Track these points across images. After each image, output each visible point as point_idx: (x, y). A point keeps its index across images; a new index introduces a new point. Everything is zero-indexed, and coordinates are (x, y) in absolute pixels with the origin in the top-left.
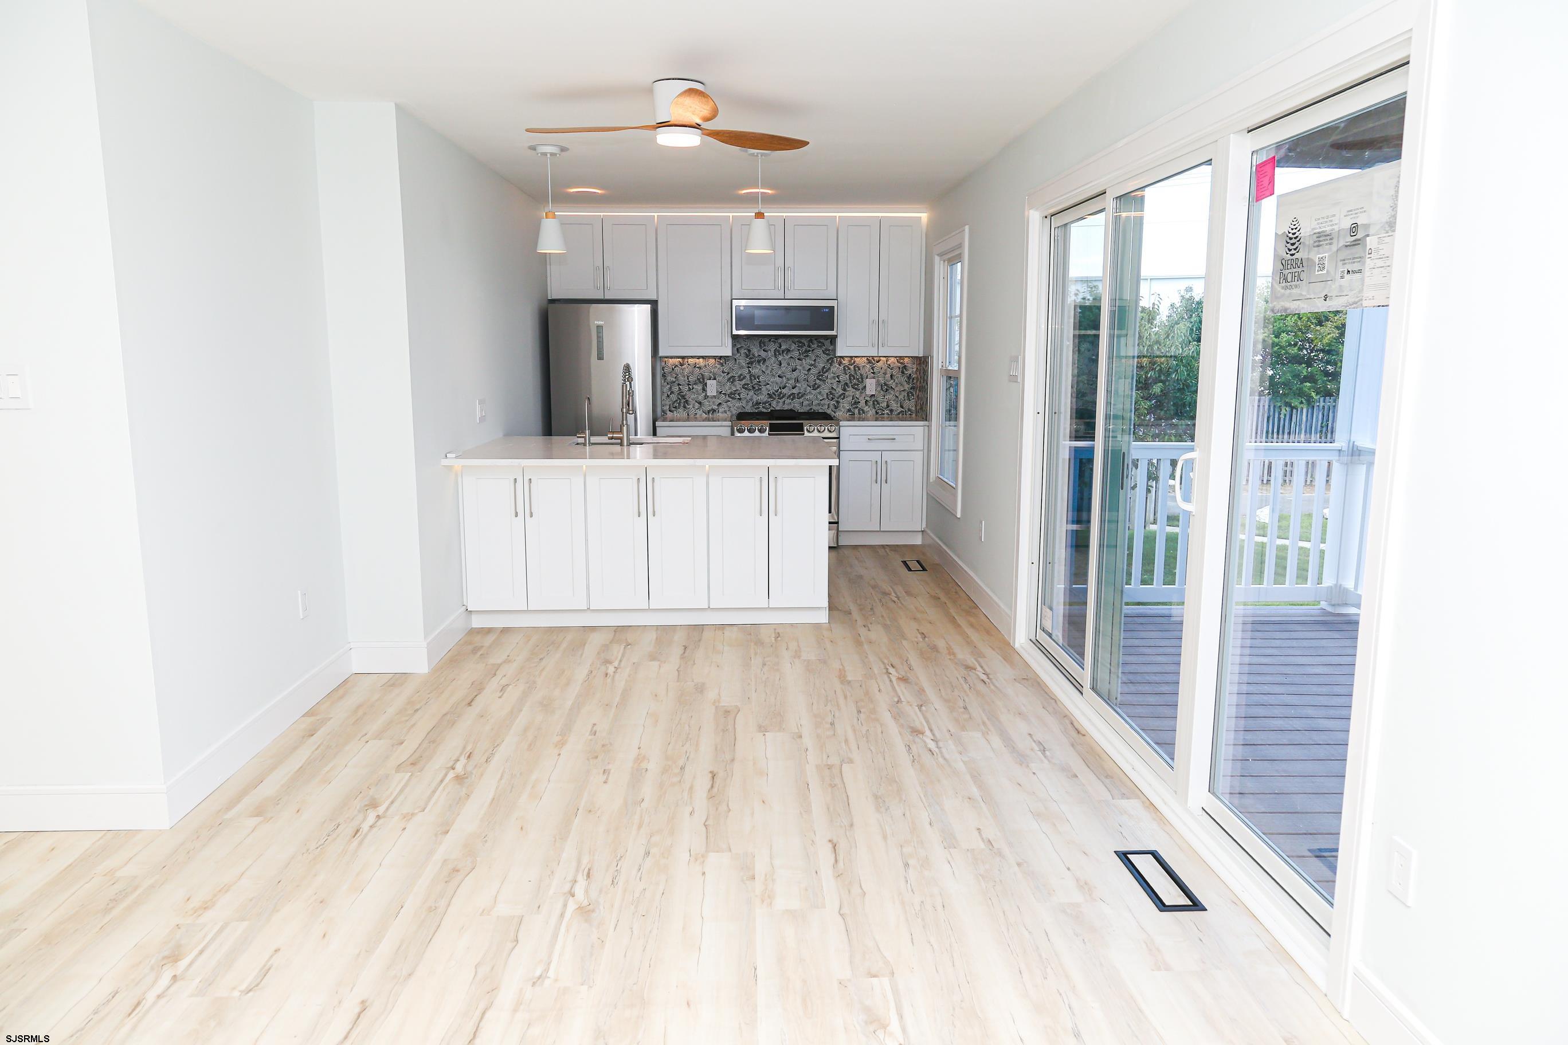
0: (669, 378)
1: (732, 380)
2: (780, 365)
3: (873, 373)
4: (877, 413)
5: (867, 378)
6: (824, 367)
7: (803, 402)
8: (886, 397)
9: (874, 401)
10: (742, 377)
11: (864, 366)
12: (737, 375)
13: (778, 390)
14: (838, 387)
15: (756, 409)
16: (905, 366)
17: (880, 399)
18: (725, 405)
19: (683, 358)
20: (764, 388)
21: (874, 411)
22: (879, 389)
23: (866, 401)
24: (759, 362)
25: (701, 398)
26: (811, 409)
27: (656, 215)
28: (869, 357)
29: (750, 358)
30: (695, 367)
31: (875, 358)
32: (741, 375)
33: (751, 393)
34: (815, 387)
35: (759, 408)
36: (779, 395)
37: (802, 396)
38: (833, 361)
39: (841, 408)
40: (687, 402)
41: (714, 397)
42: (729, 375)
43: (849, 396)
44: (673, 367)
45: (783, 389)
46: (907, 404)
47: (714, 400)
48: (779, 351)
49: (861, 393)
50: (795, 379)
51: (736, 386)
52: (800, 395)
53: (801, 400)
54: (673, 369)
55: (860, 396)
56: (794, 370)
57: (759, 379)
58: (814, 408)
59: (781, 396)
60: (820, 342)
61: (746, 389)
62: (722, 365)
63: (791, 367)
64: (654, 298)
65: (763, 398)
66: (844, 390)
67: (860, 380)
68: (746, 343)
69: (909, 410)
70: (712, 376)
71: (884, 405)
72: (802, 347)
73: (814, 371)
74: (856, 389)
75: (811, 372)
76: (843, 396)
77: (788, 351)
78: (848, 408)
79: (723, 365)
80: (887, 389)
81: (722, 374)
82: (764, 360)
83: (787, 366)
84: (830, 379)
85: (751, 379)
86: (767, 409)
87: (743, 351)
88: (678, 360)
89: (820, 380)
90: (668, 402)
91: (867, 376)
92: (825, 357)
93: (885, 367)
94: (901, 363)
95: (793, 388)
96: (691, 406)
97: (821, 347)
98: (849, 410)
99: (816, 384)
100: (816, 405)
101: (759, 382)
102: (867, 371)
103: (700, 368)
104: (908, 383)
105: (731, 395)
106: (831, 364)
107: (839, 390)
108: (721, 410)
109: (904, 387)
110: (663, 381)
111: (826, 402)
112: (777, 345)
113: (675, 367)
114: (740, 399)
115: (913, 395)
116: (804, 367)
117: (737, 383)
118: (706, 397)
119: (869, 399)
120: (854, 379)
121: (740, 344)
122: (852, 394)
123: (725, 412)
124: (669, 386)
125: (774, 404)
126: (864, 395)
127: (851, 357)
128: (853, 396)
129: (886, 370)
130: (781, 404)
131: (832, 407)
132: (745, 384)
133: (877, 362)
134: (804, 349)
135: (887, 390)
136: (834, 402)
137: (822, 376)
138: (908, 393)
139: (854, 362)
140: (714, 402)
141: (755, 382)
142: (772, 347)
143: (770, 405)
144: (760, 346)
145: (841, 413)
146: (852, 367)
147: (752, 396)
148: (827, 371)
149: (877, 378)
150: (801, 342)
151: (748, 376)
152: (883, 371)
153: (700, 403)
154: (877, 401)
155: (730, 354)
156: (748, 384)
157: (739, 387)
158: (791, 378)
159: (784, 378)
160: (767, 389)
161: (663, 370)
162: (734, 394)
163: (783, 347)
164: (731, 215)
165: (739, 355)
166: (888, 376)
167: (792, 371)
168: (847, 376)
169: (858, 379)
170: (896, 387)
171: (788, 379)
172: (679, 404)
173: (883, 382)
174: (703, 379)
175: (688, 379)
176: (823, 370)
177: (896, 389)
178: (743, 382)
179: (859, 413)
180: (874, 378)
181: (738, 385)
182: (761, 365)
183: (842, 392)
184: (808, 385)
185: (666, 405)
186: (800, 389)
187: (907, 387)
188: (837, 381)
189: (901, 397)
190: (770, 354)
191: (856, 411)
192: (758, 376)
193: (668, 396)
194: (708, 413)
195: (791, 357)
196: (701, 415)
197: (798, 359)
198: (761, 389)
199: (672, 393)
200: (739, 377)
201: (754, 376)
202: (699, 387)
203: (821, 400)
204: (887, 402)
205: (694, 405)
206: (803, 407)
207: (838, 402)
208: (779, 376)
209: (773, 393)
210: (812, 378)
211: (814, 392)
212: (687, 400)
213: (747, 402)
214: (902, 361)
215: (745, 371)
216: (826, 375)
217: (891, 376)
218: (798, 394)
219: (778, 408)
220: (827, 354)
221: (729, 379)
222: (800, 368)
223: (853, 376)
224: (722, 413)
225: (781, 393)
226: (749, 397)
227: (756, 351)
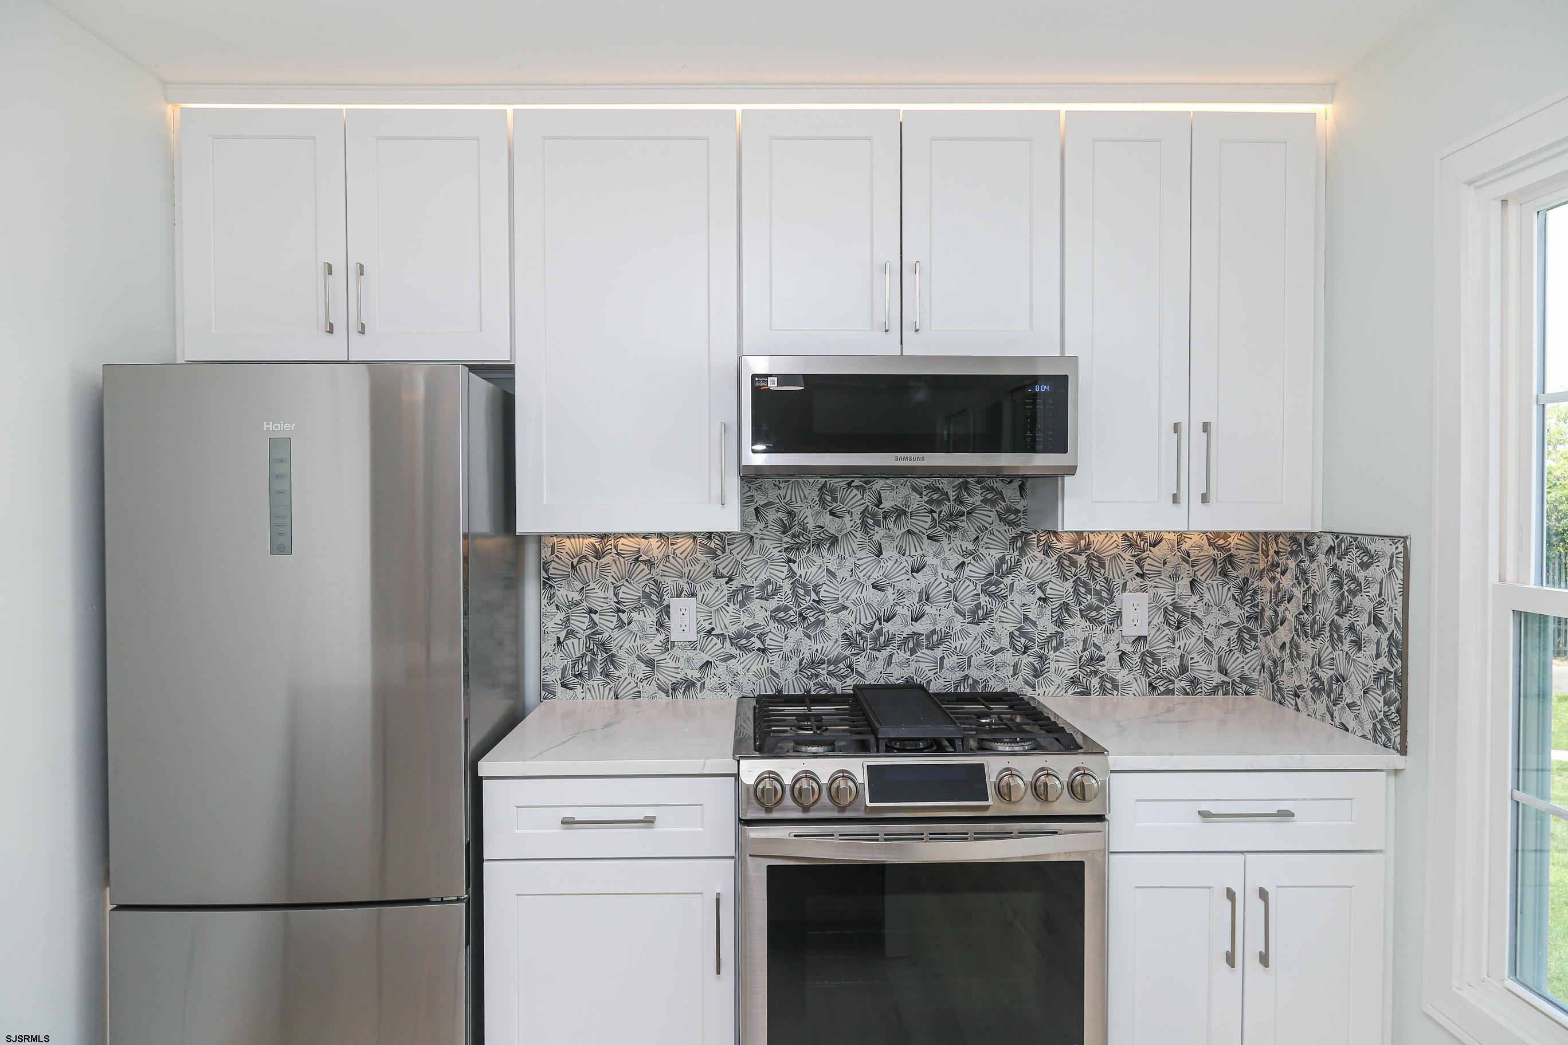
0: (565, 593)
1: (741, 596)
2: (880, 553)
3: (1142, 576)
4: (1152, 687)
5: (1124, 590)
6: (1002, 560)
7: (942, 659)
8: (1177, 644)
9: (1143, 654)
10: (770, 588)
11: (1114, 557)
12: (756, 584)
13: (873, 624)
14: (1041, 615)
15: (809, 678)
16: (1231, 556)
17: (1160, 648)
18: (721, 668)
19: (603, 537)
20: (832, 622)
21: (1144, 681)
22: (1159, 619)
23: (1123, 656)
24: (818, 544)
25: (652, 649)
26: (966, 677)
27: (510, 109)
28: (1132, 532)
29: (794, 536)
30: (637, 559)
31: (1148, 535)
32: (768, 582)
33: (796, 634)
34: (977, 616)
35: (817, 676)
36: (875, 639)
37: (940, 642)
38: (1026, 544)
39: (1051, 675)
40: (612, 659)
41: (693, 645)
42: (735, 584)
43: (1074, 640)
44: (575, 561)
45: (887, 620)
46: (1236, 663)
47: (690, 653)
48: (874, 515)
49: (1108, 632)
50: (921, 593)
51: (752, 615)
52: (937, 639)
53: (938, 652)
54: (573, 567)
55: (1106, 640)
56: (916, 570)
57: (817, 594)
58: (974, 673)
59: (881, 642)
60: (991, 489)
61: (780, 621)
62: (713, 554)
63: (910, 559)
64: (498, 355)
65: (831, 646)
66: (1060, 623)
67: (1104, 594)
68: (782, 492)
69: (1244, 679)
70: (686, 587)
71: (1173, 664)
72: (939, 503)
73: (976, 570)
74: (1092, 620)
75: (967, 572)
76: (1057, 641)
77: (900, 513)
78: (1071, 674)
79: (715, 556)
80: (1180, 622)
81: (713, 580)
82: (834, 541)
83: (896, 555)
84: (1022, 592)
85: (795, 594)
86: (842, 678)
87: (772, 516)
88: (588, 541)
89: (991, 595)
90: (558, 661)
91: (1125, 584)
92: (1004, 532)
93: (1174, 560)
94: (1220, 548)
95: (916, 619)
96: (624, 672)
97: (993, 502)
98: (1074, 681)
99: (978, 606)
100: (979, 667)
101: (818, 602)
102: (1124, 568)
103: (650, 563)
104: (1240, 603)
105: (740, 641)
106: (1022, 552)
107: (1046, 625)
108: (709, 683)
109: (1227, 612)
110: (544, 602)
111: (1009, 657)
112: (869, 499)
113: (579, 561)
114: (763, 651)
115: (1254, 638)
116: (944, 561)
117: (755, 605)
118: (668, 645)
119: (1128, 648)
120: (1088, 591)
121: (765, 492)
122: (1082, 636)
123: (723, 688)
124: (562, 615)
125: (861, 663)
126: (1115, 638)
127: (1080, 533)
128: (1085, 641)
129: (1177, 567)
130: (879, 665)
131: (1025, 672)
132: (778, 609)
133: (1154, 545)
134: (945, 508)
135: (1179, 625)
136: (1031, 659)
137: (997, 583)
138: (1240, 631)
139: (1088, 546)
140: (689, 660)
141: (808, 601)
142: (856, 501)
143: (850, 666)
144: (822, 501)
145: (1053, 688)
146: (1081, 560)
147: (799, 642)
148: (1009, 572)
149: (1151, 591)
150: (936, 490)
151: (787, 586)
152: (1169, 569)
153: (651, 663)
154: (1152, 655)
155: (733, 524)
156: (786, 609)
157: (760, 617)
158: (910, 592)
159: (890, 589)
160: (841, 622)
161: (546, 571)
162: (748, 636)
163: (887, 505)
164: (739, 108)
165: (762, 525)
166: (1184, 583)
167: (913, 571)
168: (1069, 585)
169: (1098, 593)
170: (1207, 613)
171: (901, 594)
172: (591, 665)
173: (1169, 600)
174: (660, 595)
175: (616, 595)
176: (999, 567)
177: (1207, 620)
178: (773, 603)
179: (1103, 690)
180: (1143, 589)
181: (759, 611)
182: (825, 553)
183: (1052, 628)
184: (957, 611)
185: (553, 668)
186: (935, 623)
187: (1236, 613)
188: (1040, 599)
189: (1220, 643)
190: (849, 524)
191: (1095, 681)
192: (816, 586)
193: (559, 643)
194: (674, 689)
195: (909, 531)
196: (653, 697)
197: (929, 537)
198: (823, 622)
199: (571, 633)
200: (763, 587)
201: (804, 586)
202: (651, 616)
203: (994, 653)
204: (1182, 657)
205: (632, 667)
206: (945, 673)
207: (1042, 658)
208: (875, 586)
209: (860, 634)
210: (967, 592)
211: (974, 630)
212: (613, 655)
213: (786, 658)
214: (1221, 542)
215: (779, 573)
216: (1007, 581)
217: (1193, 583)
218: (929, 636)
219: (871, 679)
220: (1012, 524)
221: (734, 594)
222: (936, 562)
223: (1086, 585)
224: (713, 690)
225: (880, 632)
226: (788, 646)
227: (810, 515)
